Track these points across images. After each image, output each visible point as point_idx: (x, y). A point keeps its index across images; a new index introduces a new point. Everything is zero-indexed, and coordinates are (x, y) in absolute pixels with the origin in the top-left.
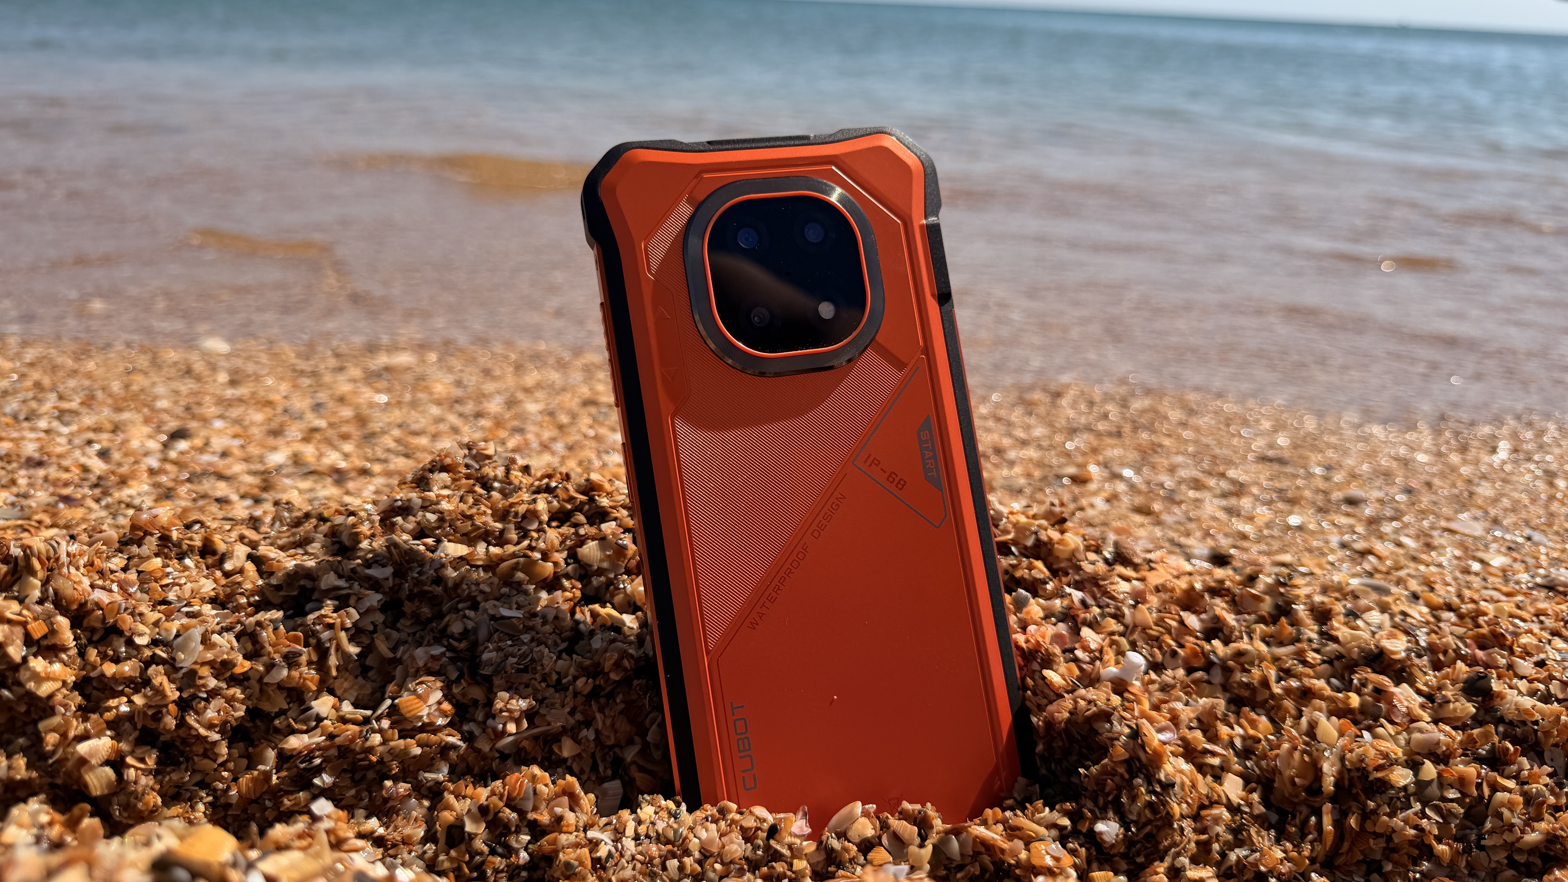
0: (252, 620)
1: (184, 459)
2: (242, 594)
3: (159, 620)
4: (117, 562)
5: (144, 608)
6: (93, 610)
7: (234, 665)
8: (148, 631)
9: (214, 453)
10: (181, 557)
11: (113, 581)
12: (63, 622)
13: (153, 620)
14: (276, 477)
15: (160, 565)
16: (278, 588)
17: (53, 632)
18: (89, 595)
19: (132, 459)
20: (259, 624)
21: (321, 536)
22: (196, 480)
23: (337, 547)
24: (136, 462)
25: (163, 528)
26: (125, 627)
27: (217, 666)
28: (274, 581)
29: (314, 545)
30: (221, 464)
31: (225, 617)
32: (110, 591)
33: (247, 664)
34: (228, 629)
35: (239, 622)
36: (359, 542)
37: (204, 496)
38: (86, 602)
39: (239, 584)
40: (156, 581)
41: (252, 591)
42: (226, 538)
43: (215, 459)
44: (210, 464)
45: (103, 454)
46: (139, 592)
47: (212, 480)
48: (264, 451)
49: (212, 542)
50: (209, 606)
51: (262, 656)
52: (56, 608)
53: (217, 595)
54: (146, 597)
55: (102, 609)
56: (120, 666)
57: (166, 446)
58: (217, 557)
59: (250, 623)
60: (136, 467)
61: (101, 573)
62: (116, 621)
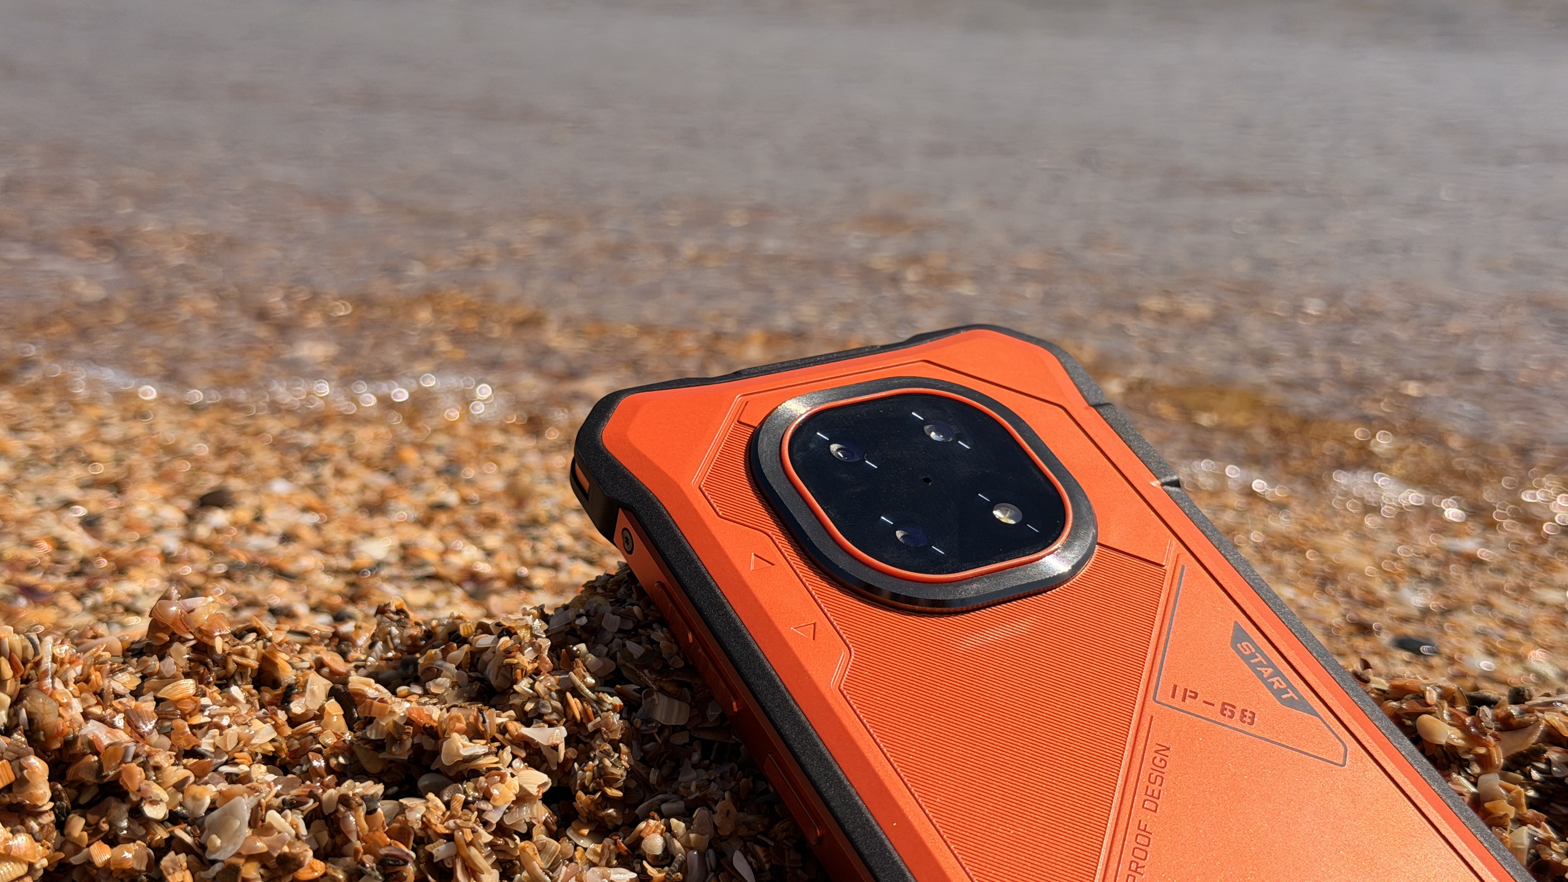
0: (332, 792)
1: (220, 539)
2: (319, 751)
3: (186, 780)
4: (125, 681)
5: (163, 759)
6: (84, 755)
7: (300, 865)
8: (165, 796)
9: (268, 534)
10: (224, 684)
11: (117, 711)
12: (38, 766)
13: (175, 780)
14: (371, 581)
15: (192, 691)
16: (379, 746)
17: (21, 782)
18: (80, 727)
19: (137, 536)
20: (344, 800)
21: (453, 666)
22: (238, 574)
23: (476, 686)
24: (142, 540)
25: (200, 630)
26: (132, 786)
27: (272, 864)
28: (371, 734)
29: (440, 680)
30: (282, 553)
31: (288, 786)
32: (112, 726)
33: (320, 867)
34: (293, 805)
35: (312, 795)
36: (516, 682)
37: (252, 604)
38: (75, 738)
39: (315, 736)
40: (183, 717)
41: (334, 747)
42: (296, 661)
43: (271, 544)
44: (263, 552)
45: (90, 524)
46: (155, 732)
47: (265, 576)
48: (353, 537)
49: (275, 665)
50: (264, 768)
51: (343, 856)
52: (30, 744)
53: (278, 750)
54: (166, 741)
55: (97, 753)
56: (116, 849)
57: (191, 518)
58: (279, 691)
59: (330, 798)
60: (143, 547)
61: (100, 695)
62: (119, 774)
